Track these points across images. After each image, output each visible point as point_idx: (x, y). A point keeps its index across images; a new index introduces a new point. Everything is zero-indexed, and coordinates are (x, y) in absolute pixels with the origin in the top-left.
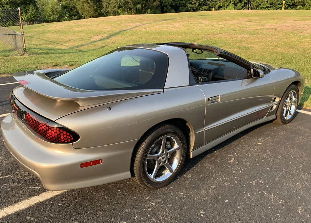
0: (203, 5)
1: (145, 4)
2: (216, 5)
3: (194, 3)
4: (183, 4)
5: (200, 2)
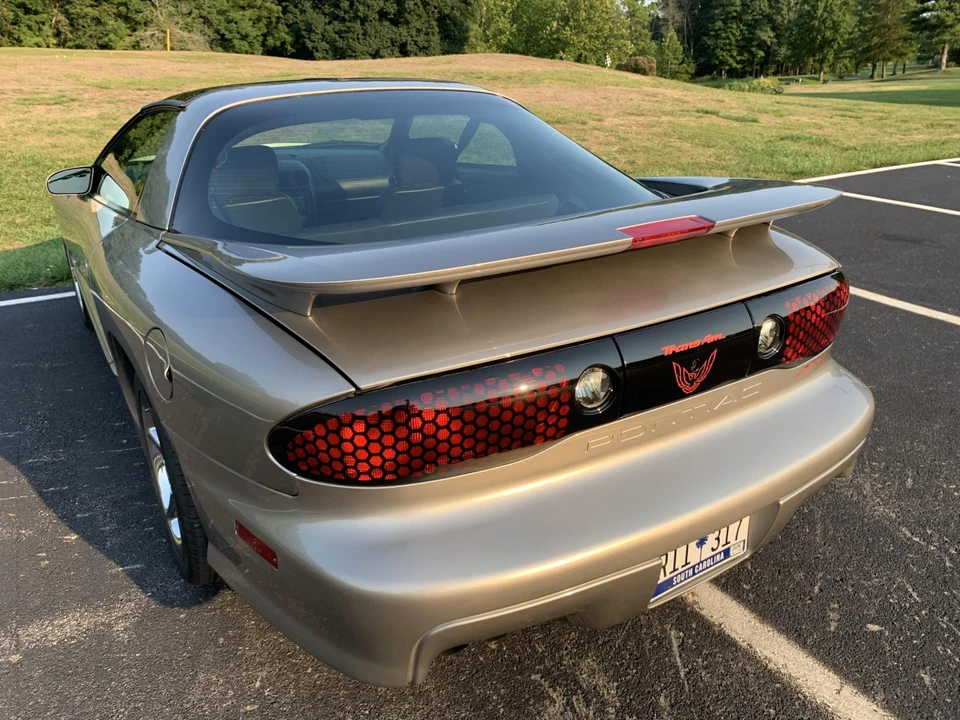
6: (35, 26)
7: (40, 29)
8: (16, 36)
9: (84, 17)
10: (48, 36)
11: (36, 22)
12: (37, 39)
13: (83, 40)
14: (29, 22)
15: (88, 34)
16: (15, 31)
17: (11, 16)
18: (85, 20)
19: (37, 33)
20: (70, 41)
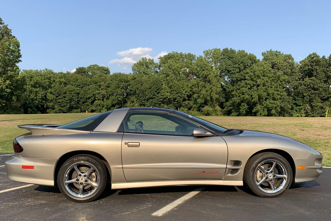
0: (74, 108)
1: (5, 103)
3: (64, 106)
4: (51, 107)
5: (71, 105)
7: (300, 111)
8: (291, 114)
9: (317, 106)
10: (302, 113)
11: (299, 109)
12: (298, 114)
13: (315, 114)
14: (296, 109)
15: (317, 112)
16: (291, 112)
17: (290, 107)
18: (317, 107)
19: (299, 112)
20: (310, 115)
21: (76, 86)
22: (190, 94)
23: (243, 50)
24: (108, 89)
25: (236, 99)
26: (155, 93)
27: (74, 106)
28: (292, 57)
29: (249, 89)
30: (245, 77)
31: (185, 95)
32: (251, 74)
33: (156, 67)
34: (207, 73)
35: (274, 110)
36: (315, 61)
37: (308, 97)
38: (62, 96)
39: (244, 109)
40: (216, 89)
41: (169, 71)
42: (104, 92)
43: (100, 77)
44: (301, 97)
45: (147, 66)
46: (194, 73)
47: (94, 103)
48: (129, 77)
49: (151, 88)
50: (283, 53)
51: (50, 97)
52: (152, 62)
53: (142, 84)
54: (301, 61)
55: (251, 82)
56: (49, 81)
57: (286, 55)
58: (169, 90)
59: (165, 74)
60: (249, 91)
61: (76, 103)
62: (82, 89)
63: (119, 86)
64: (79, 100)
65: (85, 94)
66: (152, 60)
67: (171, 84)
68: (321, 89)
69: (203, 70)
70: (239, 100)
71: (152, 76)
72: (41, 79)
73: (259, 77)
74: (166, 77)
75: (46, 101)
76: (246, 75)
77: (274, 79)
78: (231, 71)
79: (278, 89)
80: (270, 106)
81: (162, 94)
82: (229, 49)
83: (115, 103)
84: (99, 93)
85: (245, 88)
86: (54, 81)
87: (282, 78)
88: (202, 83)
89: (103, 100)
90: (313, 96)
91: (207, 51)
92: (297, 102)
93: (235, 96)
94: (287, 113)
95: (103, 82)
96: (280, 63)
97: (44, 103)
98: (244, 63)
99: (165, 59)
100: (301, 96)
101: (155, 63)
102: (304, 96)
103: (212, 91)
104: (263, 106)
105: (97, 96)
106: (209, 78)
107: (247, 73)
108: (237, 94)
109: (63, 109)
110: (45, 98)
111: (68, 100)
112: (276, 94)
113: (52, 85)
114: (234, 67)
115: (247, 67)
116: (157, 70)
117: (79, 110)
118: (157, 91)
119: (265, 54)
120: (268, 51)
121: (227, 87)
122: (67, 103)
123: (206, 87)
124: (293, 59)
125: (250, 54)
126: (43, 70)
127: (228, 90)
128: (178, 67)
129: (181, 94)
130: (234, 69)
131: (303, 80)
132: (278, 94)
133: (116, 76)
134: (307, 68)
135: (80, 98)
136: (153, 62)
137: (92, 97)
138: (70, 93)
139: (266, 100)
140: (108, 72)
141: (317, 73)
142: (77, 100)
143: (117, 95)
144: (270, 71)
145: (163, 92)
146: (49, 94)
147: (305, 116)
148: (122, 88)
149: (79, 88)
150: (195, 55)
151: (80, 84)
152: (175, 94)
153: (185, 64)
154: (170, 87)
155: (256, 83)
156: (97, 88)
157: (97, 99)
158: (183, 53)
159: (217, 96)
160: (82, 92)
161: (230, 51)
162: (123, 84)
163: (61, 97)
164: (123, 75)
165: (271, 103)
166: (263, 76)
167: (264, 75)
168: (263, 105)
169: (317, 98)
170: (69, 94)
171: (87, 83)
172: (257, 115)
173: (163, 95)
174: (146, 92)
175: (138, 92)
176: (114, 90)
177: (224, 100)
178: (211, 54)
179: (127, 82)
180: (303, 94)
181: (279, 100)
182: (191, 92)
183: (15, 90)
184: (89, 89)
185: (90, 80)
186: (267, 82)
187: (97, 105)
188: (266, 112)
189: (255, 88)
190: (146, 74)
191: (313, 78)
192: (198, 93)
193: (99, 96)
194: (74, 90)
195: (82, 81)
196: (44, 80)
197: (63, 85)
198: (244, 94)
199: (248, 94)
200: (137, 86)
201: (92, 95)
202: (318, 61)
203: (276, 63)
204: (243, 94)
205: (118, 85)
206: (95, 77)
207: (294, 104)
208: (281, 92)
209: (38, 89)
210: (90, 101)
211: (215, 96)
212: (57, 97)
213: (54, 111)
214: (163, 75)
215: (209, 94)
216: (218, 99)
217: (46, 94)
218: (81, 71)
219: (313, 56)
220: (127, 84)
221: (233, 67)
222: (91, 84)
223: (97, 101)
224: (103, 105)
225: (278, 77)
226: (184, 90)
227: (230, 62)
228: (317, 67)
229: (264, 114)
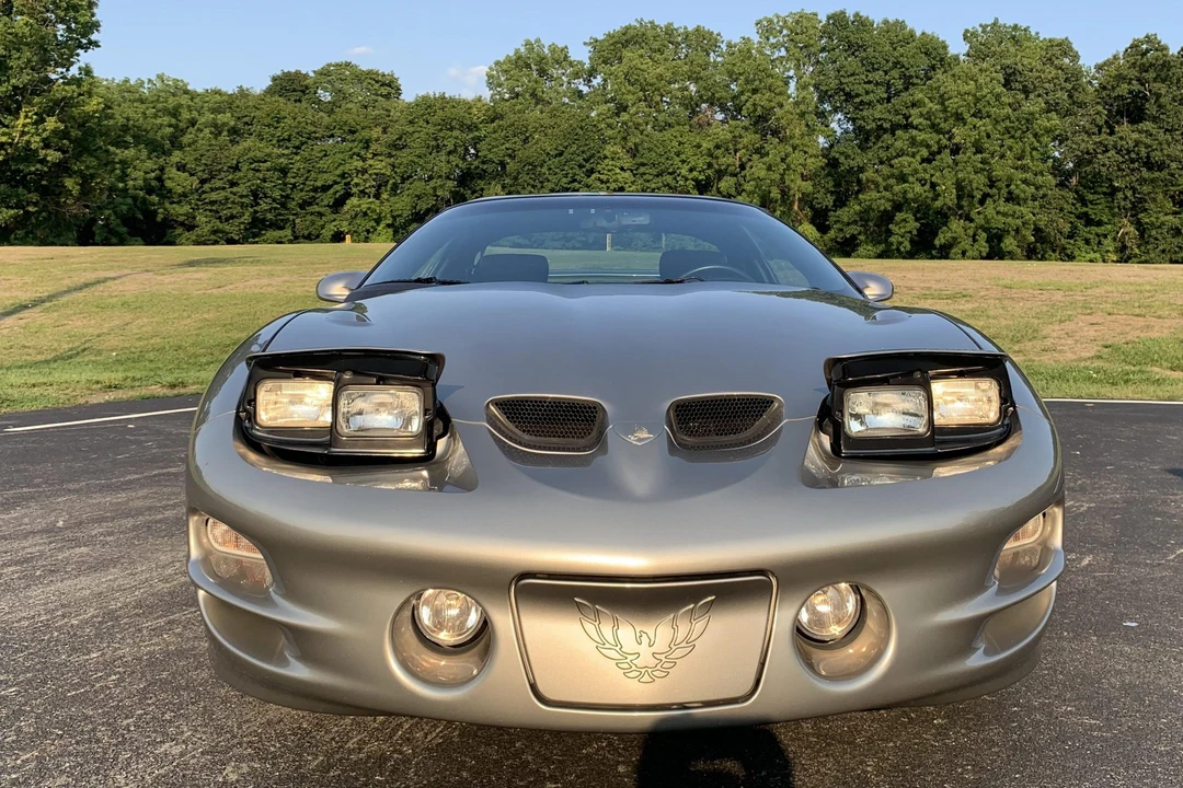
0: (270, 227)
2: (323, 227)
3: (232, 217)
4: (181, 219)
5: (256, 212)
6: (1094, 241)
7: (1099, 243)
8: (1069, 252)
9: (1160, 227)
10: (1108, 251)
11: (1098, 235)
12: (1092, 255)
13: (1152, 255)
14: (1089, 236)
15: (1161, 248)
16: (1068, 246)
17: (1067, 229)
18: (1159, 231)
19: (1095, 248)
20: (1136, 256)
21: (274, 142)
22: (708, 178)
23: (901, 20)
24: (398, 153)
25: (875, 199)
26: (577, 171)
27: (269, 216)
28: (1072, 50)
29: (923, 161)
30: (907, 117)
31: (687, 179)
32: (931, 108)
33: (577, 75)
34: (771, 101)
35: (1012, 240)
36: (1151, 65)
37: (1129, 194)
38: (222, 179)
39: (906, 232)
40: (802, 161)
41: (629, 91)
42: (380, 166)
43: (366, 107)
44: (1104, 193)
45: (542, 72)
46: (718, 100)
47: (346, 208)
48: (475, 111)
49: (561, 154)
50: (1037, 33)
51: (177, 181)
52: (561, 57)
53: (527, 138)
54: (1100, 61)
55: (931, 138)
56: (173, 121)
57: (1050, 41)
58: (627, 162)
59: (612, 100)
60: (925, 170)
61: (275, 205)
62: (296, 154)
63: (438, 145)
64: (287, 197)
65: (309, 171)
66: (563, 50)
67: (637, 140)
68: (1174, 165)
69: (755, 91)
70: (888, 200)
71: (563, 108)
72: (144, 113)
73: (959, 118)
74: (618, 115)
75: (162, 197)
76: (912, 112)
77: (1012, 125)
78: (858, 95)
79: (1024, 162)
80: (998, 222)
81: (602, 177)
82: (850, 14)
83: (425, 207)
84: (364, 171)
85: (910, 159)
86: (193, 123)
87: (1043, 122)
88: (750, 138)
89: (377, 196)
90: (1146, 189)
91: (770, 21)
92: (1089, 210)
93: (873, 187)
94: (1054, 251)
95: (380, 129)
96: (1031, 71)
97: (154, 205)
98: (903, 66)
99: (612, 47)
100: (1105, 190)
101: (572, 59)
102: (1115, 190)
103: (788, 166)
104: (972, 225)
105: (356, 180)
106: (778, 119)
107: (914, 105)
108: (880, 179)
109: (227, 227)
110: (158, 187)
111: (244, 193)
112: (1019, 182)
113: (186, 139)
114: (869, 82)
115: (915, 81)
116: (581, 87)
117: (288, 232)
118: (584, 167)
119: (974, 34)
120: (987, 26)
121: (841, 154)
122: (242, 205)
123: (767, 154)
124: (1076, 57)
125: (923, 34)
126: (150, 81)
127: (845, 164)
128: (660, 77)
129: (675, 179)
130: (870, 87)
131: (1112, 133)
132: (1025, 181)
133: (427, 106)
134: (1123, 89)
135: (292, 189)
136: (566, 57)
137: (336, 183)
138: (253, 169)
139: (982, 202)
140: (393, 91)
141: (1160, 106)
142: (281, 195)
143: (431, 178)
144: (998, 97)
145: (609, 171)
146: (172, 172)
147: (1117, 262)
148: (450, 153)
149: (287, 148)
150: (718, 35)
151: (290, 136)
152: (651, 177)
153: (686, 68)
154: (634, 152)
155: (949, 139)
156: (355, 150)
157: (354, 190)
158: (676, 26)
159: (808, 186)
160: (298, 164)
161: (853, 22)
162: (457, 138)
163: (219, 184)
164: (455, 103)
165: (1005, 215)
166: (974, 115)
167: (980, 111)
168: (972, 221)
169: (1161, 196)
170: (251, 174)
171: (315, 132)
172: (951, 255)
173: (608, 181)
174: (544, 170)
175: (511, 166)
176: (420, 157)
177: (829, 201)
178: (785, 32)
179: (470, 130)
180: (1111, 180)
181: (1030, 202)
182: (709, 172)
183: (78, 157)
184: (325, 155)
185: (327, 120)
186: (988, 136)
187: (356, 215)
188: (984, 244)
189: (946, 157)
190: (539, 101)
191: (1147, 125)
192: (735, 175)
193: (365, 181)
194: (269, 155)
195: (299, 123)
196: (156, 116)
197: (224, 137)
198: (905, 181)
199: (922, 182)
200: (507, 145)
201: (339, 176)
202: (1163, 65)
203: (1020, 67)
204: (902, 178)
205: (436, 139)
206: (348, 111)
207: (1078, 217)
208: (1036, 175)
209: (130, 153)
210: (328, 198)
211: (799, 186)
212: (203, 182)
213: (192, 235)
214: (605, 107)
215: (777, 176)
216: (808, 195)
217: (162, 169)
218: (290, 86)
219: (1144, 46)
220: (471, 136)
221: (865, 83)
222: (332, 136)
223: (354, 201)
224: (381, 213)
225: (1028, 120)
226: (683, 162)
227: (852, 63)
228: (1162, 88)
229: (976, 253)
